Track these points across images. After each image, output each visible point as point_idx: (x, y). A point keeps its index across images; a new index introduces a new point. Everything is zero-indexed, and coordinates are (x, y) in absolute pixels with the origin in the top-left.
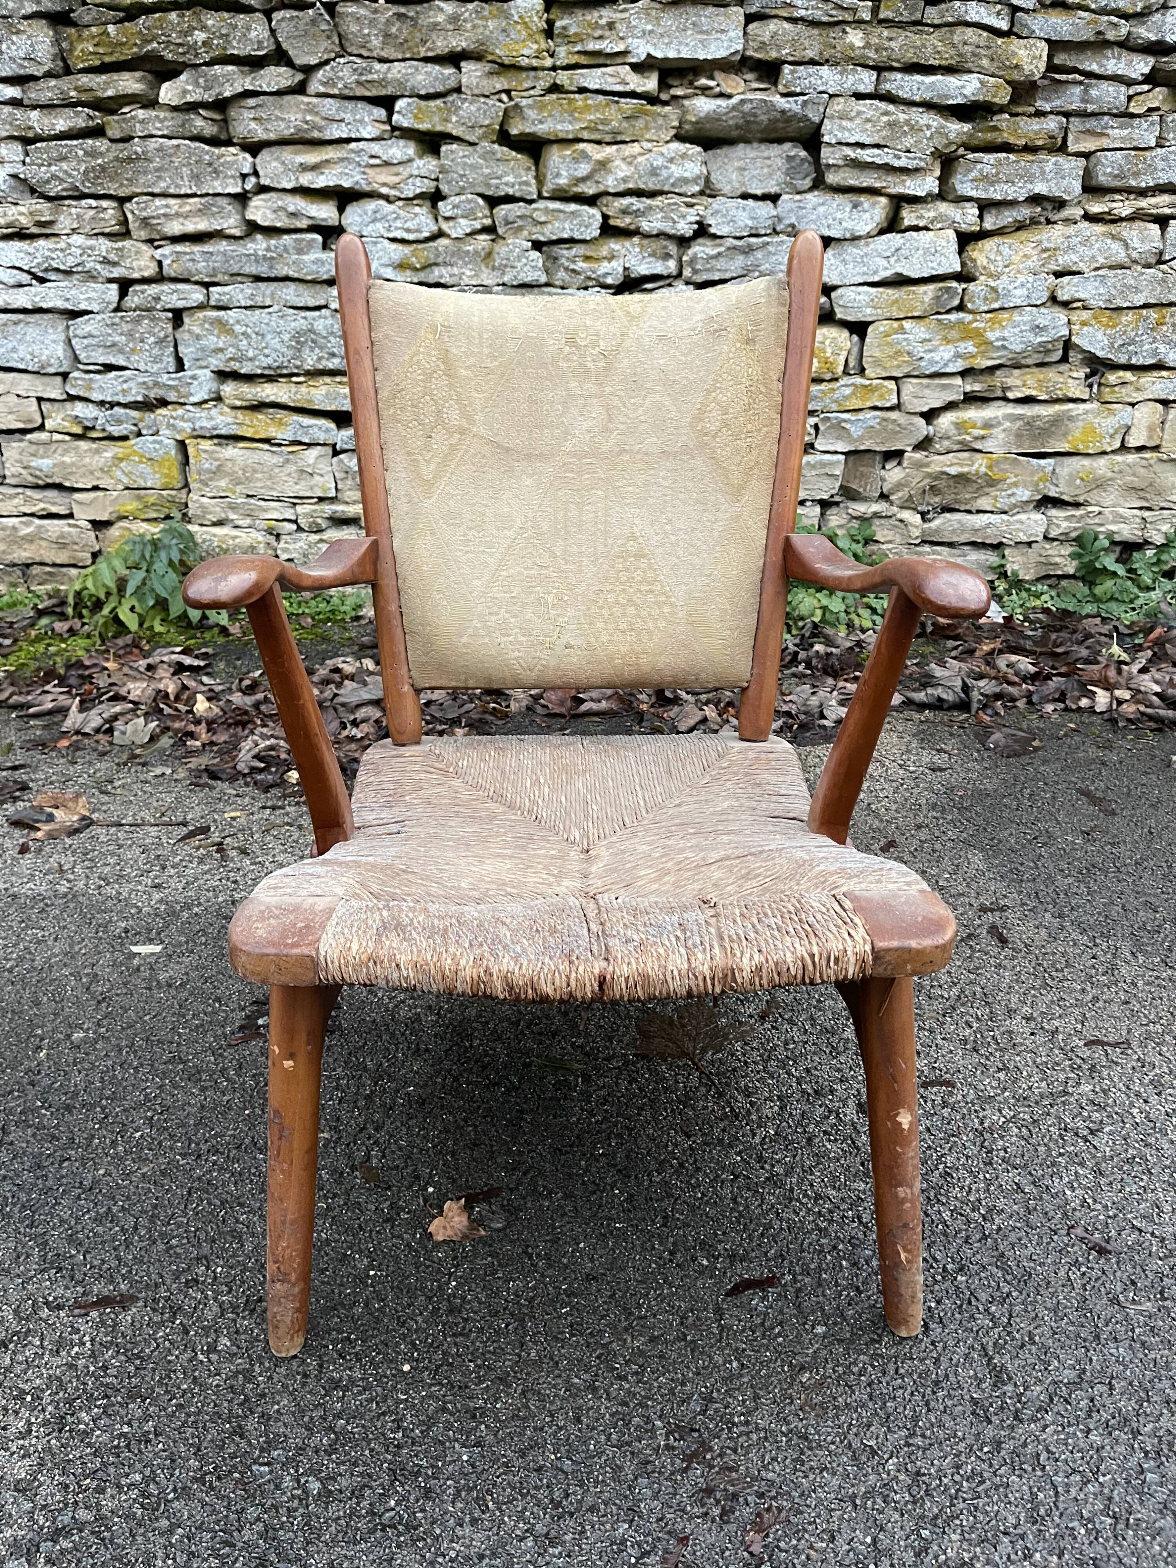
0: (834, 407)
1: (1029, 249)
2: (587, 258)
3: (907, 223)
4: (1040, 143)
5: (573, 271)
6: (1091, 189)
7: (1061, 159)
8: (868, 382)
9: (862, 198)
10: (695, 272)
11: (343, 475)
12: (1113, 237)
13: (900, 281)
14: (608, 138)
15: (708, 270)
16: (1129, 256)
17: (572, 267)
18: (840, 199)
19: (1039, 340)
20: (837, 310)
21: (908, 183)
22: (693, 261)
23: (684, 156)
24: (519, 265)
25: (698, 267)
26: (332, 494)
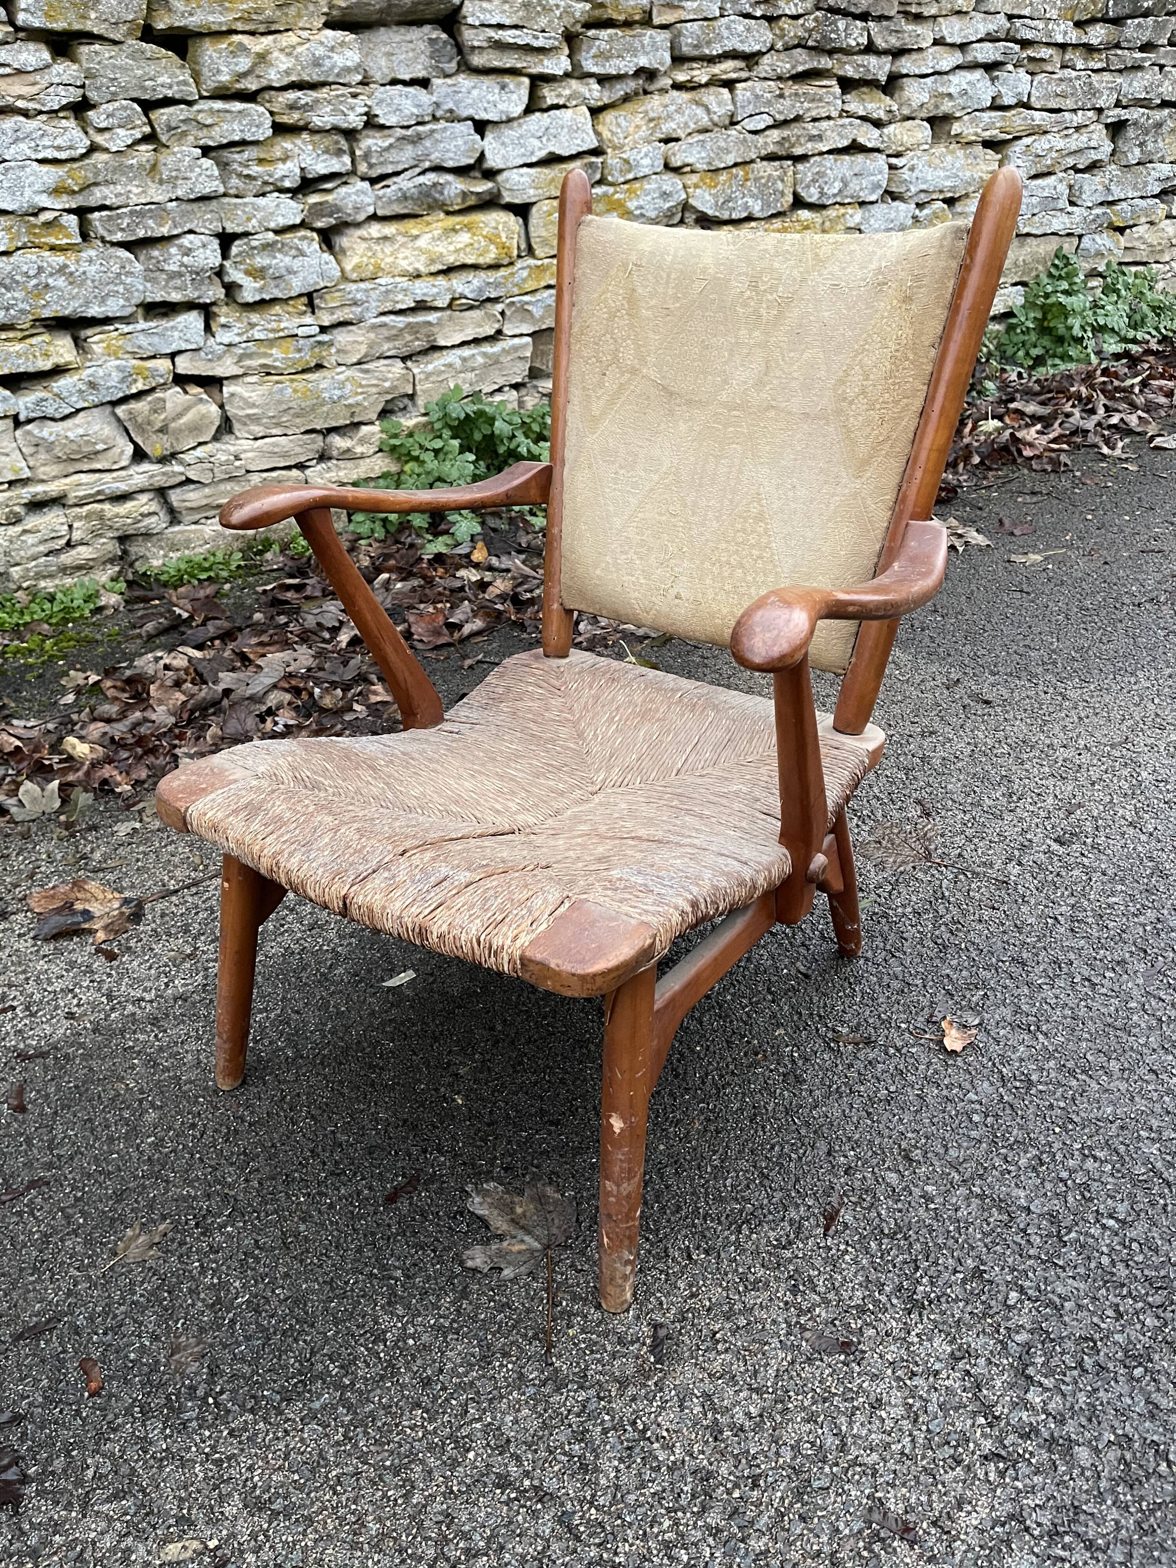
0: (516, 291)
1: (638, 120)
2: (261, 161)
3: (549, 102)
4: (637, 18)
5: (248, 176)
6: (679, 60)
7: (650, 32)
8: (540, 263)
9: (507, 79)
10: (371, 166)
11: (32, 450)
12: (697, 103)
13: (552, 160)
14: (262, 28)
15: (381, 163)
16: (711, 120)
17: (246, 172)
18: (488, 83)
19: (668, 205)
20: (505, 194)
21: (546, 62)
22: (367, 156)
23: (342, 44)
24: (193, 175)
25: (374, 161)
26: (26, 474)
